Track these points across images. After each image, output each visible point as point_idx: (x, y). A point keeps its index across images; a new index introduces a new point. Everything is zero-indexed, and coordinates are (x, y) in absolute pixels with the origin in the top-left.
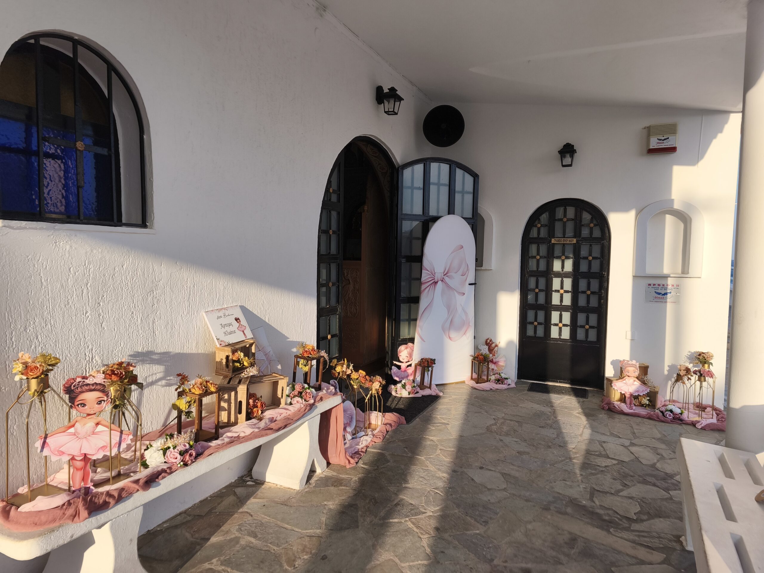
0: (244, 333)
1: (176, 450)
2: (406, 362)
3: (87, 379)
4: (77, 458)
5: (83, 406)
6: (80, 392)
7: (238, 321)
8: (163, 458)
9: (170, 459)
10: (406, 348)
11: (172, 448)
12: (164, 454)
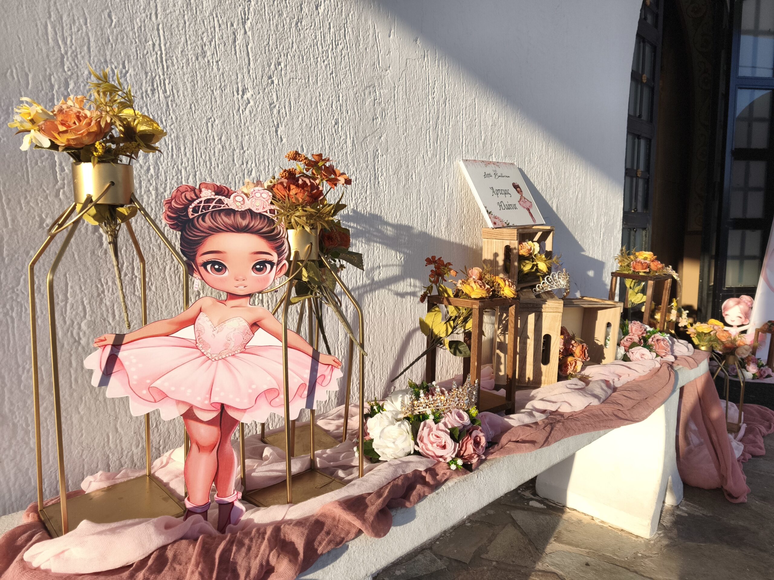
0: (530, 213)
1: (441, 425)
2: (739, 326)
3: (228, 196)
4: (200, 415)
5: (218, 270)
6: (210, 228)
7: (518, 189)
8: (412, 442)
9: (430, 446)
10: (738, 303)
11: (431, 417)
12: (415, 433)
